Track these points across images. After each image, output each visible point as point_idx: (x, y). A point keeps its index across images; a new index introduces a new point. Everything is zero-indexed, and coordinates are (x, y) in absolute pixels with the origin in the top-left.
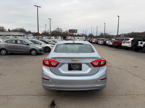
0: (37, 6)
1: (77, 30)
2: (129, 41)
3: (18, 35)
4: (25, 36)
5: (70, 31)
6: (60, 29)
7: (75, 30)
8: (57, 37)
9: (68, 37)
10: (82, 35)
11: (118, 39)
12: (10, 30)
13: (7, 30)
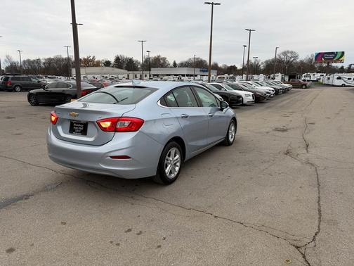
0: (213, 4)
1: (343, 53)
3: (185, 73)
4: (196, 76)
5: (320, 56)
6: (292, 52)
7: (335, 54)
8: (272, 76)
9: (311, 75)
12: (177, 63)
13: (172, 63)
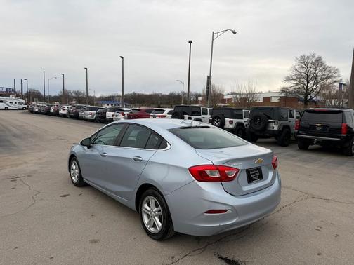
2: (164, 114)
10: (4, 90)
11: (139, 110)
